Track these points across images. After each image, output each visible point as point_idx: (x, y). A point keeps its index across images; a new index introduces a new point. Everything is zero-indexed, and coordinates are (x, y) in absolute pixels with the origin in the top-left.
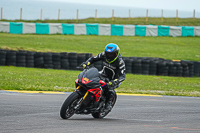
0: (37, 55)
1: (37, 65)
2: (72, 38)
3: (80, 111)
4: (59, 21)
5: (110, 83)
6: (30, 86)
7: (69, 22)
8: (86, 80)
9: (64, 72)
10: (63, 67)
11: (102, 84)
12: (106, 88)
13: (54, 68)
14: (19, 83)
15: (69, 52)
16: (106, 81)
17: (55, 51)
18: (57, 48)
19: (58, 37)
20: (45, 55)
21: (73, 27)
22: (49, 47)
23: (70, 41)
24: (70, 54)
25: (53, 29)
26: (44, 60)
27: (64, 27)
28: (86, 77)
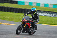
3: (23, 32)
5: (34, 21)
8: (25, 20)
11: (31, 22)
16: (32, 21)
28: (25, 19)
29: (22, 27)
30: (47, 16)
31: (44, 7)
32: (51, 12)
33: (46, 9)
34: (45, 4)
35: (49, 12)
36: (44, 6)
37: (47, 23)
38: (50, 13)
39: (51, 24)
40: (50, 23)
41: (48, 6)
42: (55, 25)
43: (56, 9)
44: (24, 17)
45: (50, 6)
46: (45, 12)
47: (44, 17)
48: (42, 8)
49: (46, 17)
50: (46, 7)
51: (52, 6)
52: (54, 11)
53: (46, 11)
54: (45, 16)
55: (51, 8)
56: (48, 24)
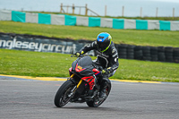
0: (137, 49)
1: (137, 57)
2: (168, 33)
4: (157, 18)
6: (130, 76)
7: (166, 19)
9: (161, 64)
10: (160, 60)
11: (95, 72)
12: (100, 76)
13: (152, 60)
14: (121, 73)
15: (165, 46)
16: (100, 69)
17: (153, 45)
18: (155, 42)
19: (156, 32)
20: (144, 49)
21: (169, 24)
22: (148, 41)
23: (166, 36)
24: (167, 48)
25: (151, 25)
26: (144, 53)
27: (161, 23)
28: (80, 65)
29: (72, 87)
30: (21, 49)
31: (12, 21)
32: (33, 36)
33: (18, 27)
34: (14, 14)
35: (27, 37)
36: (10, 19)
37: (23, 72)
38: (30, 41)
39: (34, 75)
40: (32, 71)
41: (24, 19)
42: (46, 76)
43: (50, 27)
44: (77, 59)
45: (29, 19)
46: (14, 37)
47: (12, 53)
48: (5, 23)
49: (17, 52)
50: (18, 21)
51: (35, 19)
52: (43, 34)
53: (17, 35)
54: (16, 48)
55: (33, 26)
56: (26, 74)
